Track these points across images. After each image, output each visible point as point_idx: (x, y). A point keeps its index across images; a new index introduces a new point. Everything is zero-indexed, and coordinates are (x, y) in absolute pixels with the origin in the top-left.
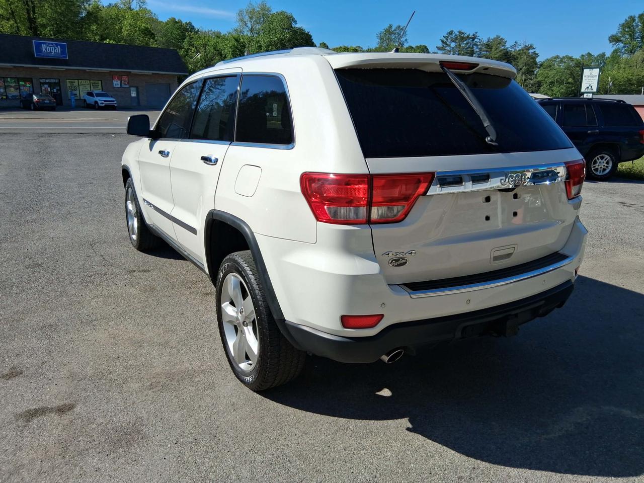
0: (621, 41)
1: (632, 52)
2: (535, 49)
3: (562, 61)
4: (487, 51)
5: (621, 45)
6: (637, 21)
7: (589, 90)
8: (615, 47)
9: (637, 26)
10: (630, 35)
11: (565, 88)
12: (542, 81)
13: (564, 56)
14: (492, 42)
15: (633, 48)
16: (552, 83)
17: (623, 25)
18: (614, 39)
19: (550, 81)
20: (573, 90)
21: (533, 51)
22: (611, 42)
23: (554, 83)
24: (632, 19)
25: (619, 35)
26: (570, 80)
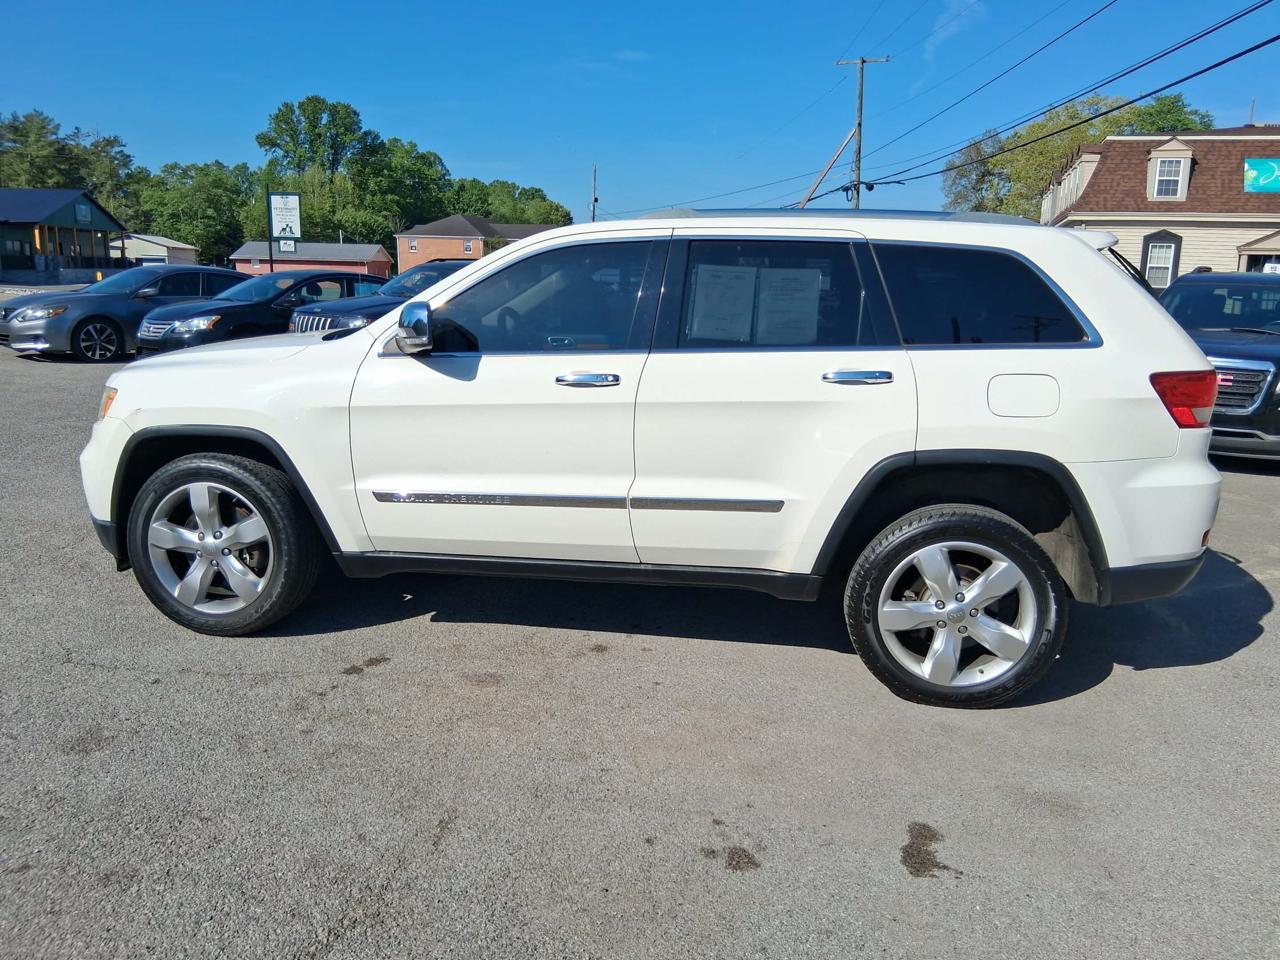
0: (278, 146)
1: (300, 167)
2: (124, 146)
3: (185, 172)
4: (14, 141)
5: (280, 153)
6: (297, 112)
7: (288, 235)
8: (270, 156)
9: (300, 122)
10: (292, 137)
11: (202, 227)
12: (152, 210)
13: (189, 164)
14: (22, 123)
15: (300, 161)
16: (173, 215)
17: (277, 116)
18: (265, 141)
19: (170, 211)
20: (218, 232)
21: (117, 149)
22: (261, 146)
23: (179, 216)
24: (288, 107)
25: (273, 134)
26: (210, 212)
